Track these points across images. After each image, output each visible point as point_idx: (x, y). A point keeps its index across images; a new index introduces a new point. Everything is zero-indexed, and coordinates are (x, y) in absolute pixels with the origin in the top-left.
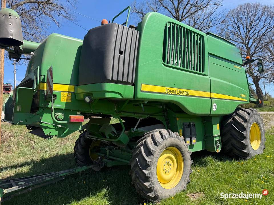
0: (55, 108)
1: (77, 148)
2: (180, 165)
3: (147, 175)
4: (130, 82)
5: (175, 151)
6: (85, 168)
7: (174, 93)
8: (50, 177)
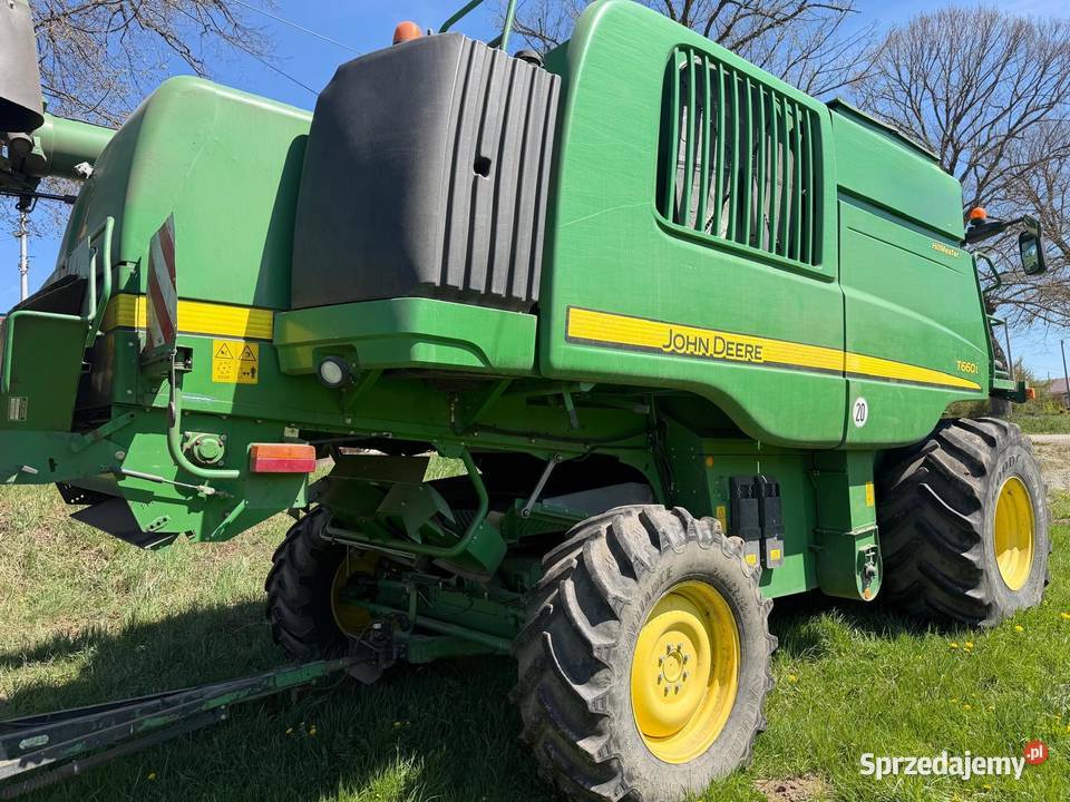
0: (183, 411)
1: (279, 582)
2: (723, 657)
3: (591, 708)
4: (519, 299)
5: (702, 599)
6: (313, 671)
7: (703, 351)
8: (164, 715)
